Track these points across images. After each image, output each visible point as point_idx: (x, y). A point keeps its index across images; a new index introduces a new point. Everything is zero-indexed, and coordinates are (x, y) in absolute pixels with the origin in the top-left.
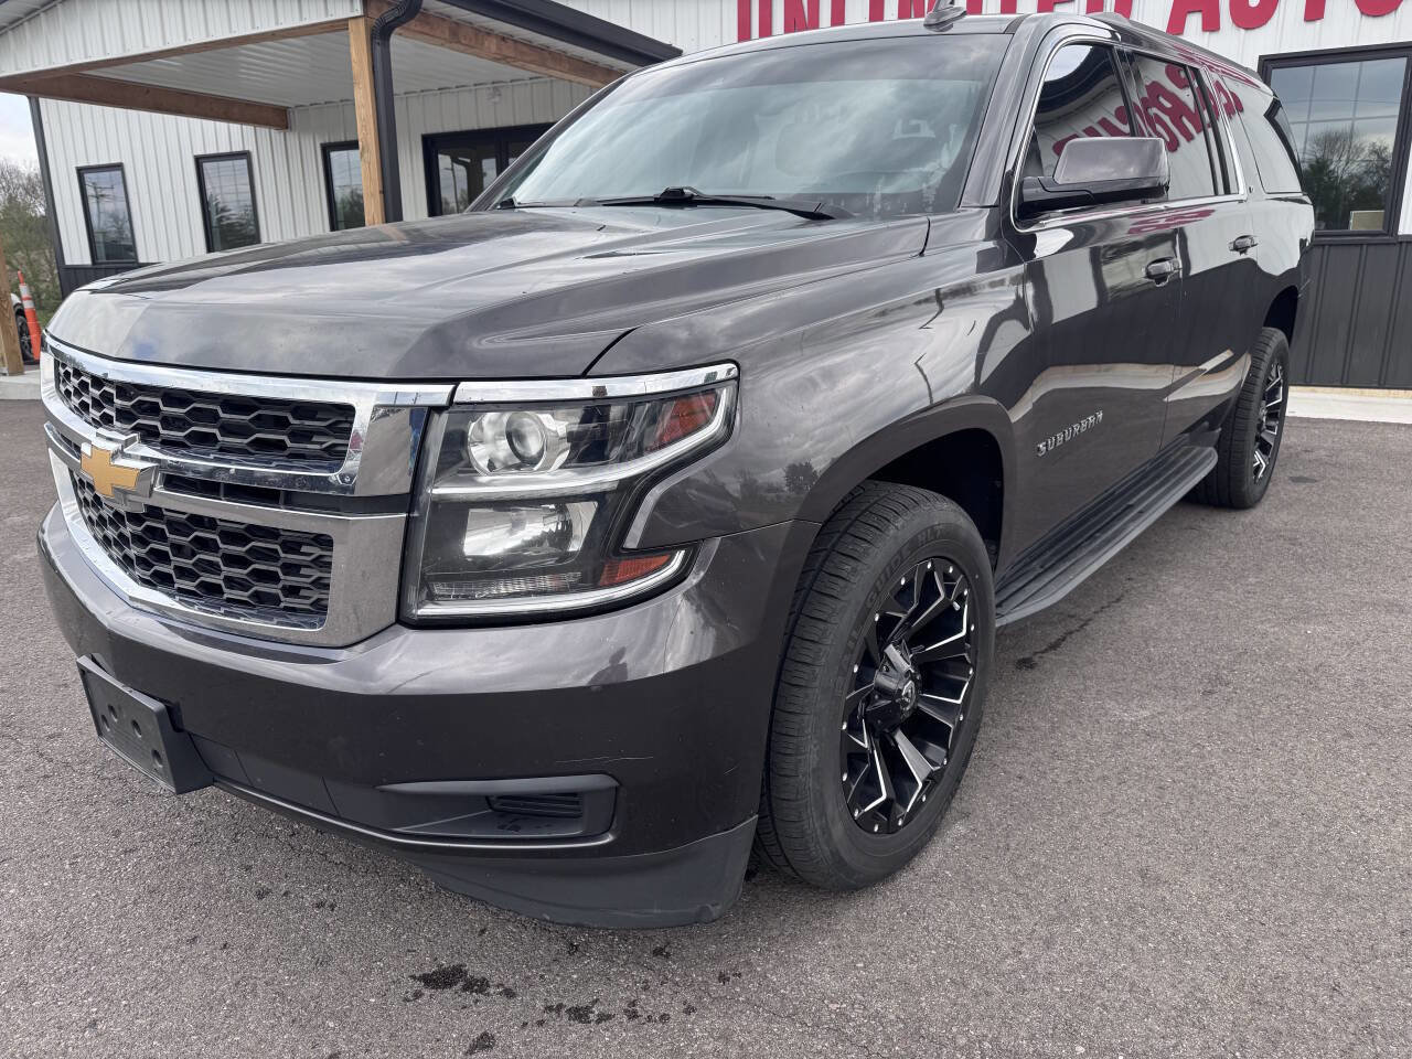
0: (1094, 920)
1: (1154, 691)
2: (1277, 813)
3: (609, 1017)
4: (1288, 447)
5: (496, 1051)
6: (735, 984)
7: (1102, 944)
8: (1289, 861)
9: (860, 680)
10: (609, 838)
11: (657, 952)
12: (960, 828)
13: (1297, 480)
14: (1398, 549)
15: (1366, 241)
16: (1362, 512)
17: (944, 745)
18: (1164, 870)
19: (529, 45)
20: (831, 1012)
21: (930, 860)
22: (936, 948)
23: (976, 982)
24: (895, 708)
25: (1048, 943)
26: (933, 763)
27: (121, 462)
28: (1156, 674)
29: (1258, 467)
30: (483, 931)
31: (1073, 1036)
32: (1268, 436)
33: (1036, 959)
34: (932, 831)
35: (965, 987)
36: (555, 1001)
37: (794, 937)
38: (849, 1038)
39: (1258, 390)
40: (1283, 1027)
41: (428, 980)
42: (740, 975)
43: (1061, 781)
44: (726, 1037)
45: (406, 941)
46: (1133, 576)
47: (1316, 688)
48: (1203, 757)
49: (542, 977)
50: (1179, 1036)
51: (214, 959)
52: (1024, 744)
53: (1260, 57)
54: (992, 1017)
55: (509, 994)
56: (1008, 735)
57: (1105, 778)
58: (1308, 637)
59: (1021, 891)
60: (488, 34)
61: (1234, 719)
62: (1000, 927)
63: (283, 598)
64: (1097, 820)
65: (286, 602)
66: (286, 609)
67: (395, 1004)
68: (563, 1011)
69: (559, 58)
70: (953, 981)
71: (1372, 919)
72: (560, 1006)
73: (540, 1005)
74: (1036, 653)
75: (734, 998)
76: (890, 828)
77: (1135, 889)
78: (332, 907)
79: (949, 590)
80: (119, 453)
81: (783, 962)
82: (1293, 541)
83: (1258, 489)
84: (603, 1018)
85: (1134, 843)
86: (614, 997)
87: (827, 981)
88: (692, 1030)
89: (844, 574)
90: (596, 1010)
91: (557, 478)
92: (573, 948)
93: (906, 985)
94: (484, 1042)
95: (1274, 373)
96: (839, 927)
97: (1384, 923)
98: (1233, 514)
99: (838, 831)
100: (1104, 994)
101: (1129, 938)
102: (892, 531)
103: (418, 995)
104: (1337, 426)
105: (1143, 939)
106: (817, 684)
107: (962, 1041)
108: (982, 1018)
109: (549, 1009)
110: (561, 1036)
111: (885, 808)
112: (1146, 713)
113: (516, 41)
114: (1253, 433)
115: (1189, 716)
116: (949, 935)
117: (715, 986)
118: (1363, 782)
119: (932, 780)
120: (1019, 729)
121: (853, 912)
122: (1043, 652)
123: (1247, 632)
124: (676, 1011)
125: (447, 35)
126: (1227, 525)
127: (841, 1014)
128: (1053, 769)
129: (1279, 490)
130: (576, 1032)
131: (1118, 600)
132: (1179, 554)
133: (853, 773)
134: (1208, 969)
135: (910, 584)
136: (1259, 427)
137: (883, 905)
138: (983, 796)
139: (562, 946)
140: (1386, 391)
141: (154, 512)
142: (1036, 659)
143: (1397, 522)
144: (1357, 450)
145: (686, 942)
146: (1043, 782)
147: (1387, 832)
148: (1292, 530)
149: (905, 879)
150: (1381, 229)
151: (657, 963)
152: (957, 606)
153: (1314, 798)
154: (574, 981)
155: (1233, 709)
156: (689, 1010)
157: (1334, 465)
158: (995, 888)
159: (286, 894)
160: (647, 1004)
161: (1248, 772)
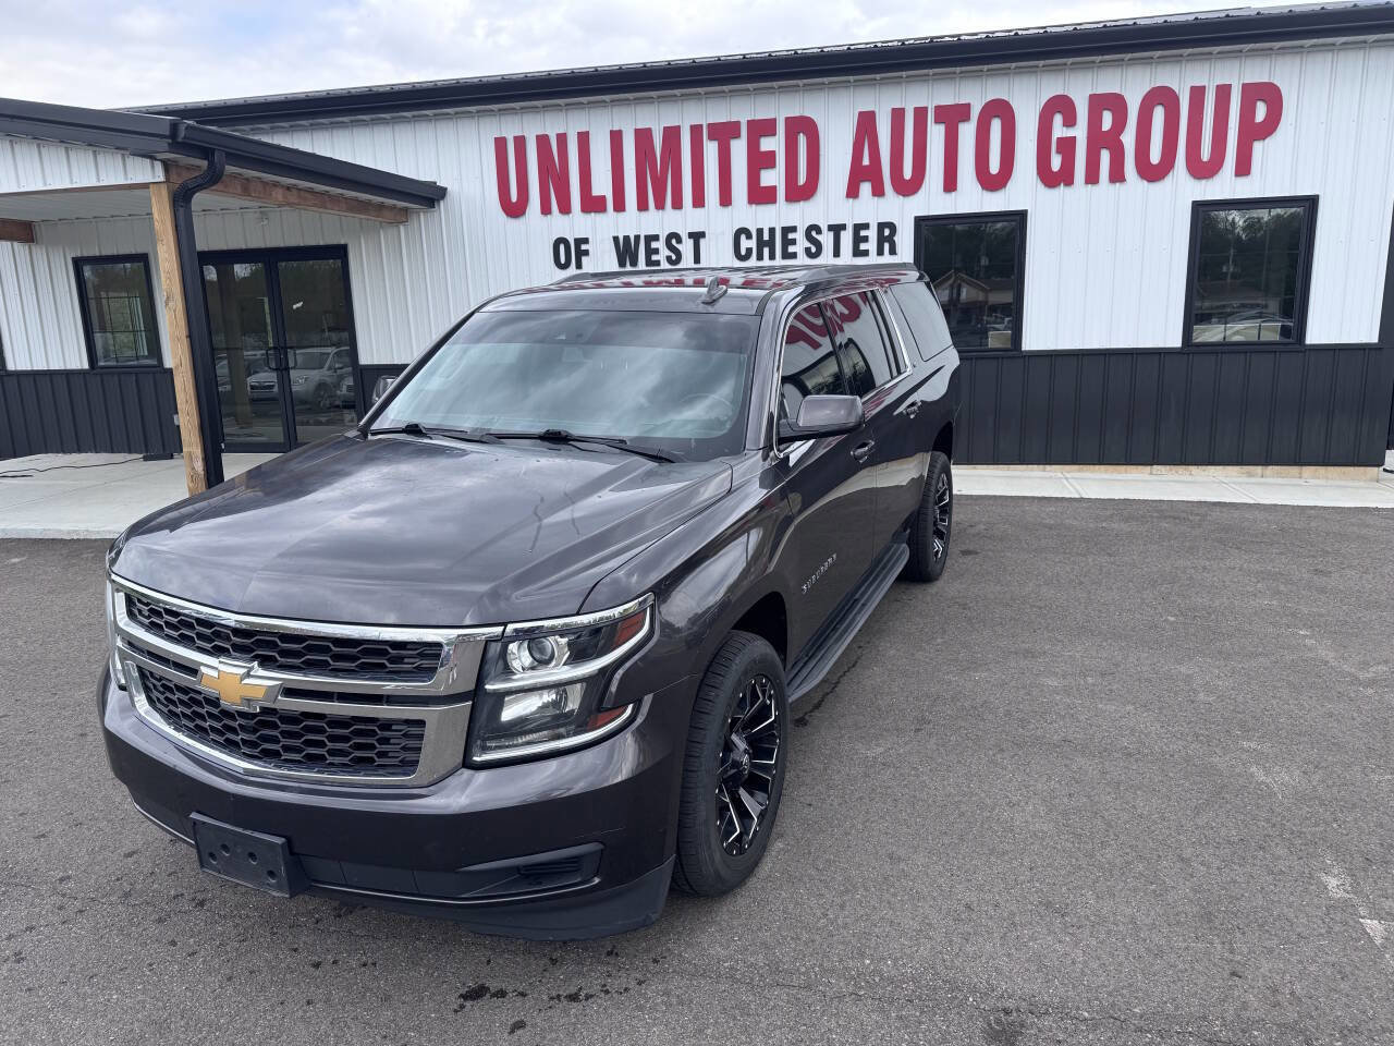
0: (866, 890)
1: (885, 733)
2: (964, 808)
3: (592, 996)
4: (958, 523)
5: (528, 1028)
6: (663, 963)
7: (872, 903)
8: (971, 837)
9: (724, 761)
10: (597, 880)
11: (609, 954)
12: (779, 845)
13: (966, 553)
14: (1032, 606)
15: (999, 356)
16: (1009, 578)
17: (766, 791)
18: (902, 852)
19: (311, 191)
20: (725, 968)
21: (766, 867)
22: (778, 921)
23: (805, 936)
24: (740, 773)
25: (842, 907)
26: (761, 805)
27: (247, 681)
28: (885, 720)
29: (937, 552)
30: (489, 962)
31: (862, 955)
32: (942, 526)
33: (837, 917)
34: (764, 848)
35: (799, 939)
36: (554, 994)
37: (692, 930)
38: (739, 980)
39: (931, 500)
40: (971, 931)
41: (465, 997)
42: (665, 958)
43: (835, 804)
44: (667, 993)
45: (439, 976)
46: (862, 644)
47: (984, 720)
48: (918, 776)
49: (540, 981)
50: (919, 945)
51: (305, 1012)
52: (808, 780)
53: (916, 218)
54: (817, 953)
55: (523, 995)
56: (798, 776)
57: (861, 798)
58: (978, 682)
59: (823, 878)
60: (275, 185)
61: (935, 747)
62: (813, 902)
63: (376, 759)
64: (860, 827)
65: (379, 761)
66: (378, 766)
67: (451, 1016)
68: (562, 998)
69: (335, 199)
70: (792, 938)
71: (1015, 864)
72: (559, 996)
73: (545, 997)
74: (806, 713)
75: (666, 971)
76: (741, 851)
77: (887, 867)
78: (374, 964)
79: (764, 693)
80: (248, 675)
81: (689, 945)
82: (964, 606)
83: (939, 566)
84: (588, 997)
85: (883, 838)
86: (592, 982)
87: (718, 951)
88: (646, 993)
89: (711, 698)
90: (582, 994)
91: (561, 672)
92: (554, 961)
93: (764, 944)
94: (519, 1025)
95: (940, 484)
96: (718, 918)
97: (1022, 864)
98: (924, 586)
99: (717, 856)
100: (877, 930)
101: (887, 896)
102: (734, 667)
103: (462, 1007)
104: (991, 502)
105: (894, 895)
106: (703, 768)
107: (803, 969)
108: (812, 955)
109: (552, 998)
110: (566, 1012)
111: (739, 839)
112: (881, 750)
113: (300, 190)
114: (931, 528)
115: (908, 748)
116: (784, 912)
117: (651, 966)
118: (1011, 781)
119: (762, 815)
120: (804, 771)
121: (725, 909)
122: (811, 712)
123: (938, 682)
124: (633, 984)
125: (239, 190)
126: (920, 597)
127: (731, 968)
128: (829, 796)
129: (955, 563)
130: (575, 1008)
131: (854, 666)
132: (891, 623)
133: (722, 819)
134: (931, 906)
135: (744, 696)
136: (935, 524)
137: (742, 901)
138: (790, 820)
139: (546, 960)
140: (1025, 466)
141: (272, 711)
142: (807, 717)
143: (1031, 584)
144: (1005, 523)
145: (626, 944)
146: (824, 806)
147: (1024, 811)
148: (963, 597)
149: (752, 882)
150: (1010, 346)
151: (611, 960)
152: (768, 702)
153: (983, 795)
154: (562, 979)
155: (933, 740)
156: (640, 983)
157: (990, 538)
158: (806, 879)
159: (335, 962)
160: (614, 984)
161: (945, 783)
